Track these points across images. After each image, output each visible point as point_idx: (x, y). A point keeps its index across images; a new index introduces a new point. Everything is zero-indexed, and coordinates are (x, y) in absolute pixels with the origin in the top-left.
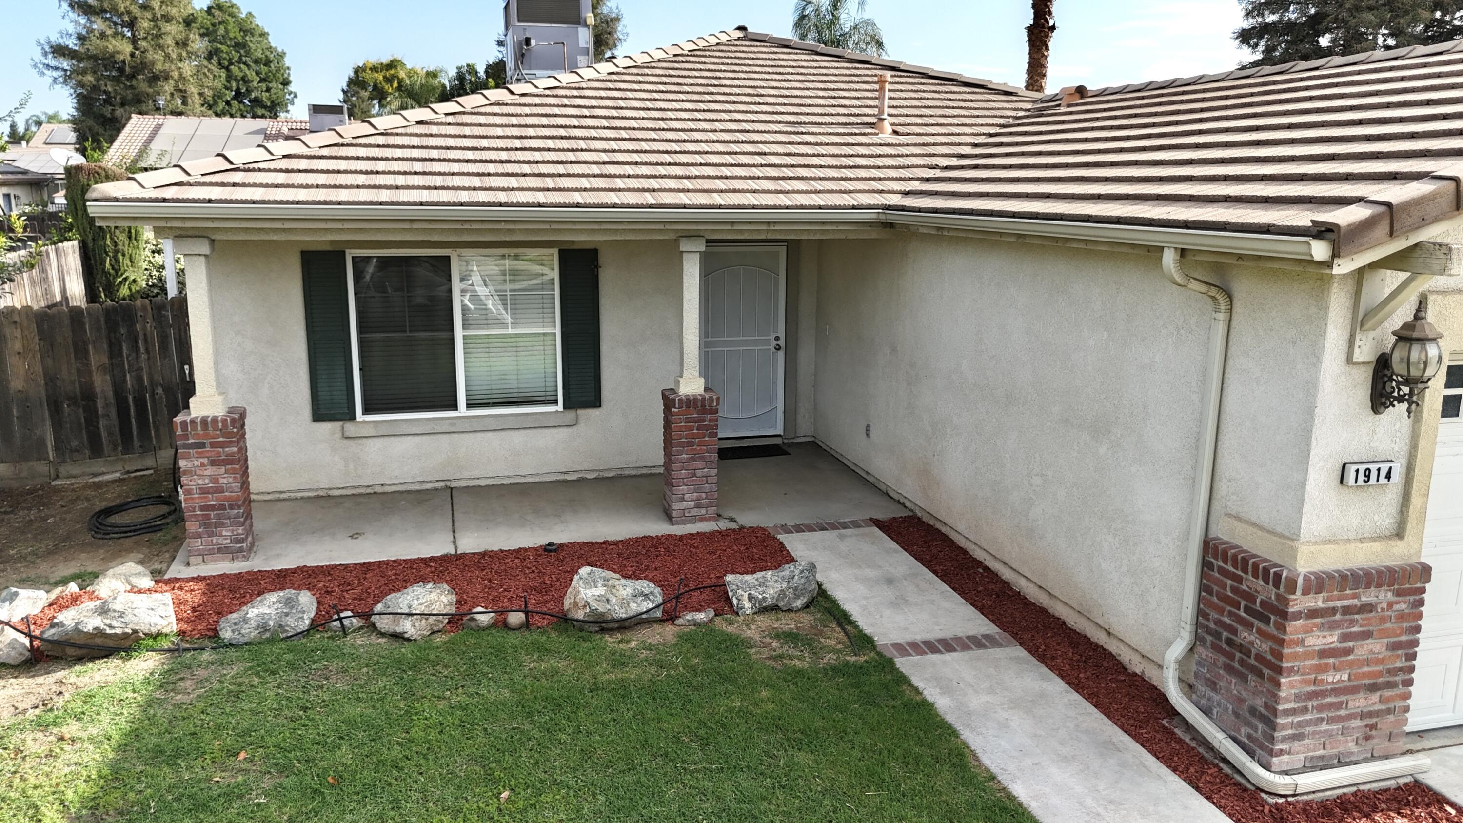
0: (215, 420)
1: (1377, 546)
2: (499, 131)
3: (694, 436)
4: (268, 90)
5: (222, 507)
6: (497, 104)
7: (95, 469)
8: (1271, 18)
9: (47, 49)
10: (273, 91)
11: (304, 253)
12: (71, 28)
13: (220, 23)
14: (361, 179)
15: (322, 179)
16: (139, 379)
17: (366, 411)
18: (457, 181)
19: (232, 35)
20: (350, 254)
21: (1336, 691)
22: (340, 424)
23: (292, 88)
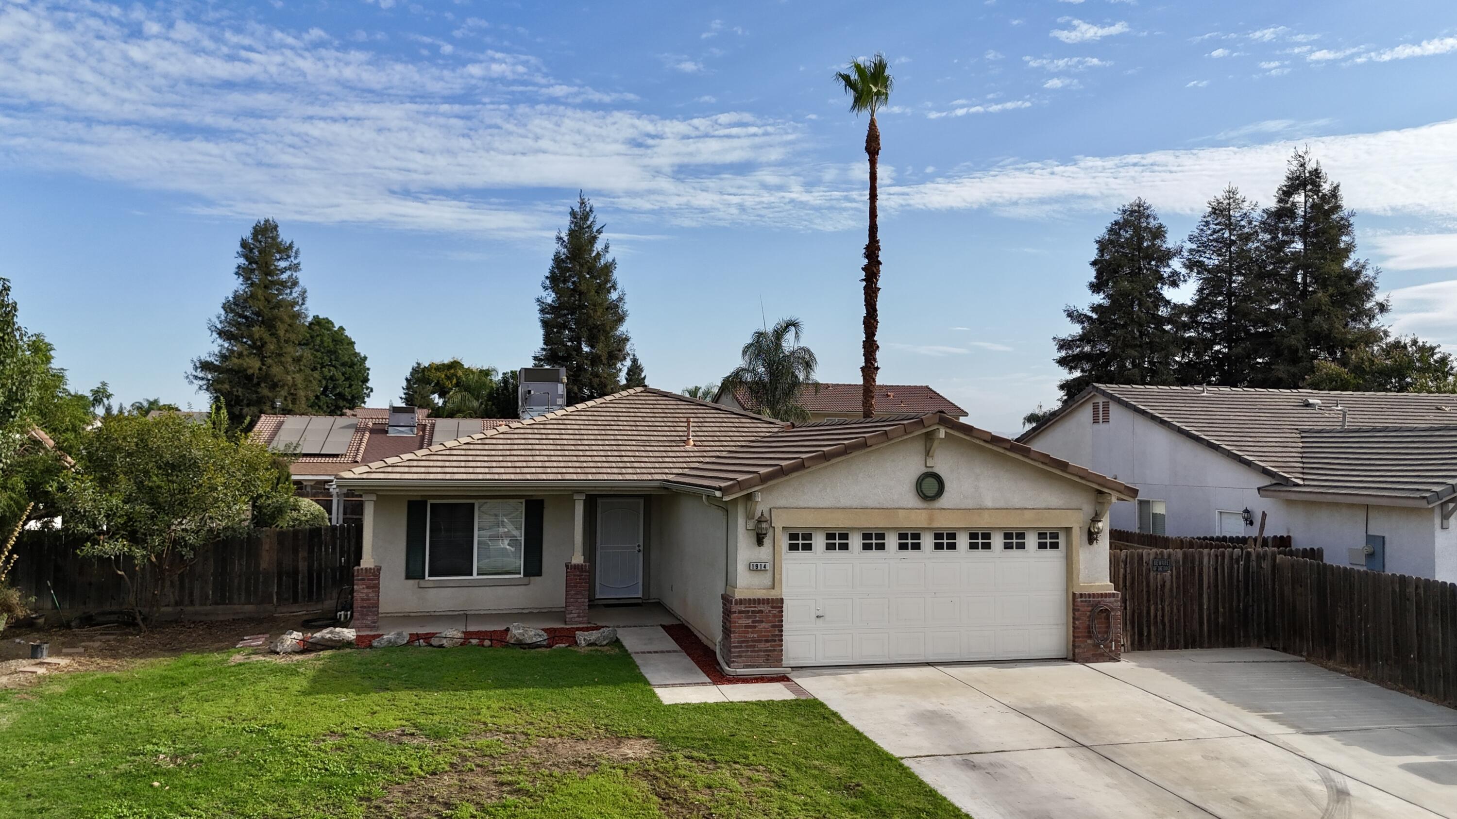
0: (370, 569)
1: (764, 591)
2: (501, 447)
3: (577, 583)
4: (350, 386)
5: (369, 607)
6: (503, 433)
7: (294, 609)
8: (1087, 349)
9: (198, 364)
10: (353, 387)
11: (409, 502)
12: (217, 350)
13: (317, 336)
14: (439, 470)
15: (423, 470)
16: (320, 564)
17: (430, 575)
18: (478, 470)
19: (326, 344)
20: (429, 502)
21: (753, 641)
22: (417, 581)
23: (369, 384)
